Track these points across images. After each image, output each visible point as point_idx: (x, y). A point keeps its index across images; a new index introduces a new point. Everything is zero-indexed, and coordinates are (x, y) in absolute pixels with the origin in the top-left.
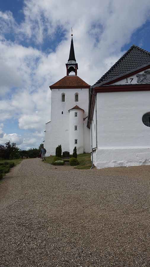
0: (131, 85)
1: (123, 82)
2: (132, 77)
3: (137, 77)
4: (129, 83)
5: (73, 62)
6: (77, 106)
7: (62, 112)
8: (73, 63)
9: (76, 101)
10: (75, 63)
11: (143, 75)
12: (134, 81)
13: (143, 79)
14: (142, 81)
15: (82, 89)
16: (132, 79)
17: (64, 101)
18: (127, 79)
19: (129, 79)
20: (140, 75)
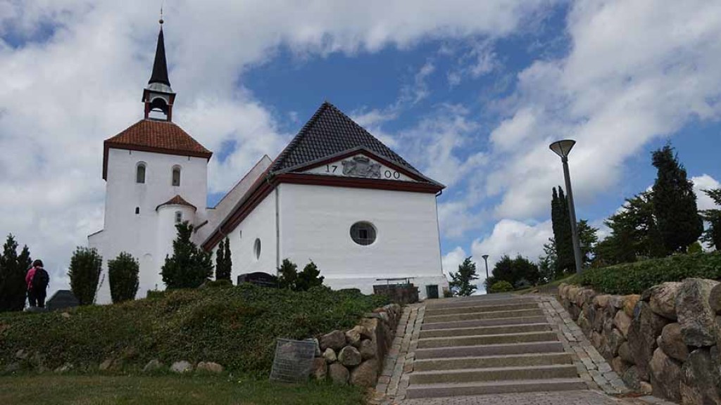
0: (335, 176)
1: (321, 171)
2: (335, 164)
3: (343, 164)
4: (331, 173)
5: (164, 89)
6: (179, 196)
7: (138, 209)
8: (164, 91)
9: (173, 185)
10: (168, 92)
11: (352, 163)
12: (338, 170)
13: (352, 169)
14: (350, 172)
15: (191, 158)
16: (336, 167)
17: (143, 182)
18: (328, 166)
19: (330, 166)
20: (347, 163)
